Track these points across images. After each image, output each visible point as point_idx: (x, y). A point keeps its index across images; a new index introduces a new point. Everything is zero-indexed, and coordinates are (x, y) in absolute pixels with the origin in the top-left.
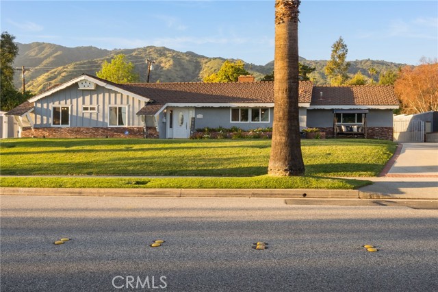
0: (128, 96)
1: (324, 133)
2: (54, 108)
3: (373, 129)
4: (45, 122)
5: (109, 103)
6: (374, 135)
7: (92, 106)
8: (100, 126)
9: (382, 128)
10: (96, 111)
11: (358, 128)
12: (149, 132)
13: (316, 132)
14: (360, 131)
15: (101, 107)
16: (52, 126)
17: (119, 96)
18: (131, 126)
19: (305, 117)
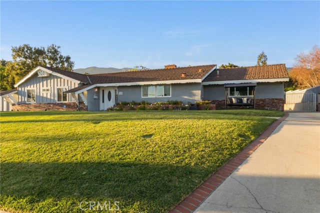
0: (68, 81)
1: (215, 105)
2: (28, 91)
3: (264, 101)
4: (23, 100)
5: (57, 86)
6: (265, 106)
7: (47, 88)
8: (52, 102)
9: (273, 99)
10: (50, 92)
11: (248, 100)
12: (81, 106)
13: (207, 104)
14: (249, 102)
15: (52, 89)
16: (27, 102)
17: (62, 80)
18: (70, 102)
19: (200, 92)
